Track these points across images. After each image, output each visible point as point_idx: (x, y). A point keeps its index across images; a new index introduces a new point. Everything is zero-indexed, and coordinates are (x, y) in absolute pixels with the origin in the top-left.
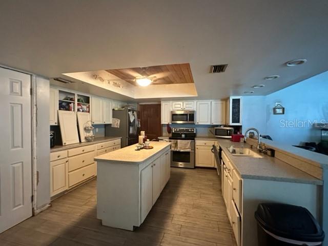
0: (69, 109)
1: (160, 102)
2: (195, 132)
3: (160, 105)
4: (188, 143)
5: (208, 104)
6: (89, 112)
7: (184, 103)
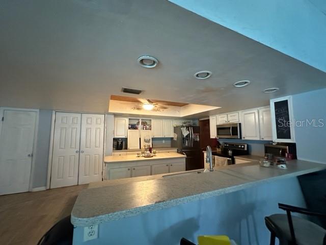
0: (136, 128)
1: (209, 117)
2: (246, 149)
3: (209, 120)
4: (225, 160)
5: (254, 113)
6: (151, 129)
7: (229, 115)
